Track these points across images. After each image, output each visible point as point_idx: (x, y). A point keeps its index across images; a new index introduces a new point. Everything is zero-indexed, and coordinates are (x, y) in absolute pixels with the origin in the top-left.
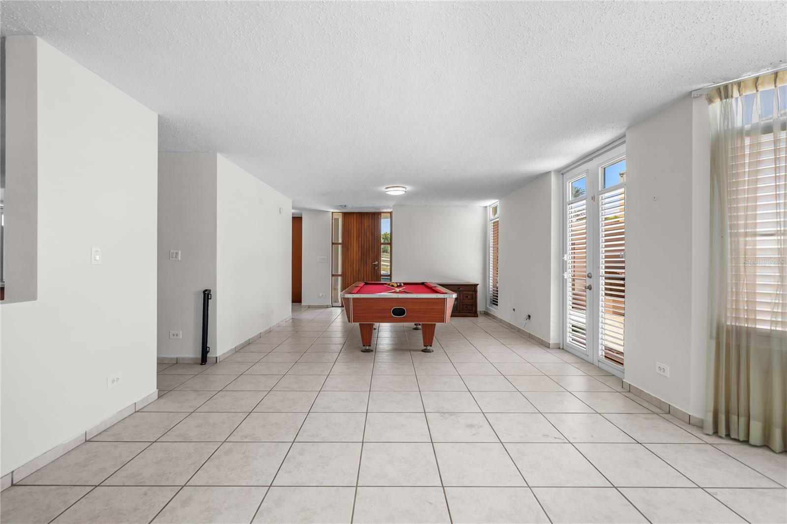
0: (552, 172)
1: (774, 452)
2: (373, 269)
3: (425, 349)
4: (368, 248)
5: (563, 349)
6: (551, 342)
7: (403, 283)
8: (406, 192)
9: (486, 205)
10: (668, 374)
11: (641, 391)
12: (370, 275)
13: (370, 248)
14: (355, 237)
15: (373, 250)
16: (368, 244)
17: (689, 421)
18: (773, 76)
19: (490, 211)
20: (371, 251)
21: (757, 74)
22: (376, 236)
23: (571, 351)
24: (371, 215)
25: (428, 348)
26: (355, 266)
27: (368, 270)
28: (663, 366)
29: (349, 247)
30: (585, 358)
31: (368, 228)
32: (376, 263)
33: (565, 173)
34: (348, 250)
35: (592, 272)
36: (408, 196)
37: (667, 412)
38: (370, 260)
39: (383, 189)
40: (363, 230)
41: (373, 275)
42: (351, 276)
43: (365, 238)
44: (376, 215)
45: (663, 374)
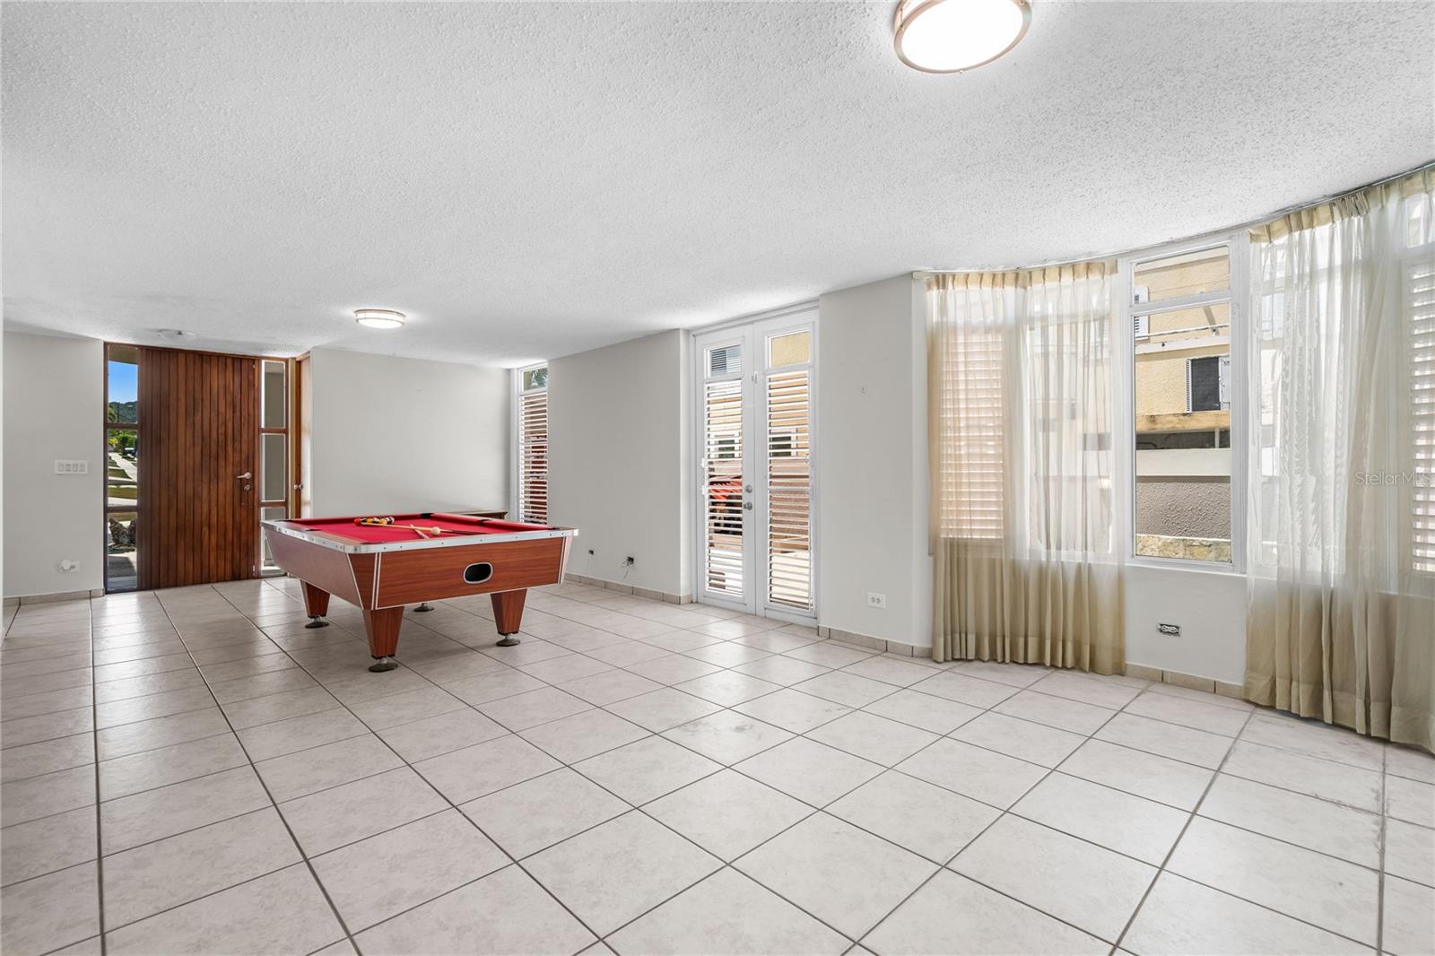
0: (681, 332)
1: (984, 661)
2: (237, 491)
3: (505, 640)
4: (221, 438)
5: (697, 602)
6: (683, 594)
7: (394, 517)
8: (403, 324)
9: (509, 367)
10: (883, 604)
11: (846, 633)
12: (229, 506)
13: (229, 442)
14: (182, 410)
15: (237, 445)
16: (222, 430)
17: (912, 654)
18: (979, 277)
19: (519, 381)
20: (230, 448)
21: (969, 271)
22: (245, 413)
23: (715, 602)
24: (229, 362)
25: (512, 637)
26: (181, 484)
27: (221, 493)
28: (877, 596)
29: (164, 435)
30: (741, 608)
31: (222, 391)
32: (247, 475)
33: (701, 334)
34: (160, 441)
35: (752, 485)
36: (410, 334)
37: (884, 649)
38: (230, 470)
39: (349, 312)
40: (206, 397)
41: (237, 503)
42: (169, 508)
43: (214, 415)
44: (245, 364)
45: (878, 606)
